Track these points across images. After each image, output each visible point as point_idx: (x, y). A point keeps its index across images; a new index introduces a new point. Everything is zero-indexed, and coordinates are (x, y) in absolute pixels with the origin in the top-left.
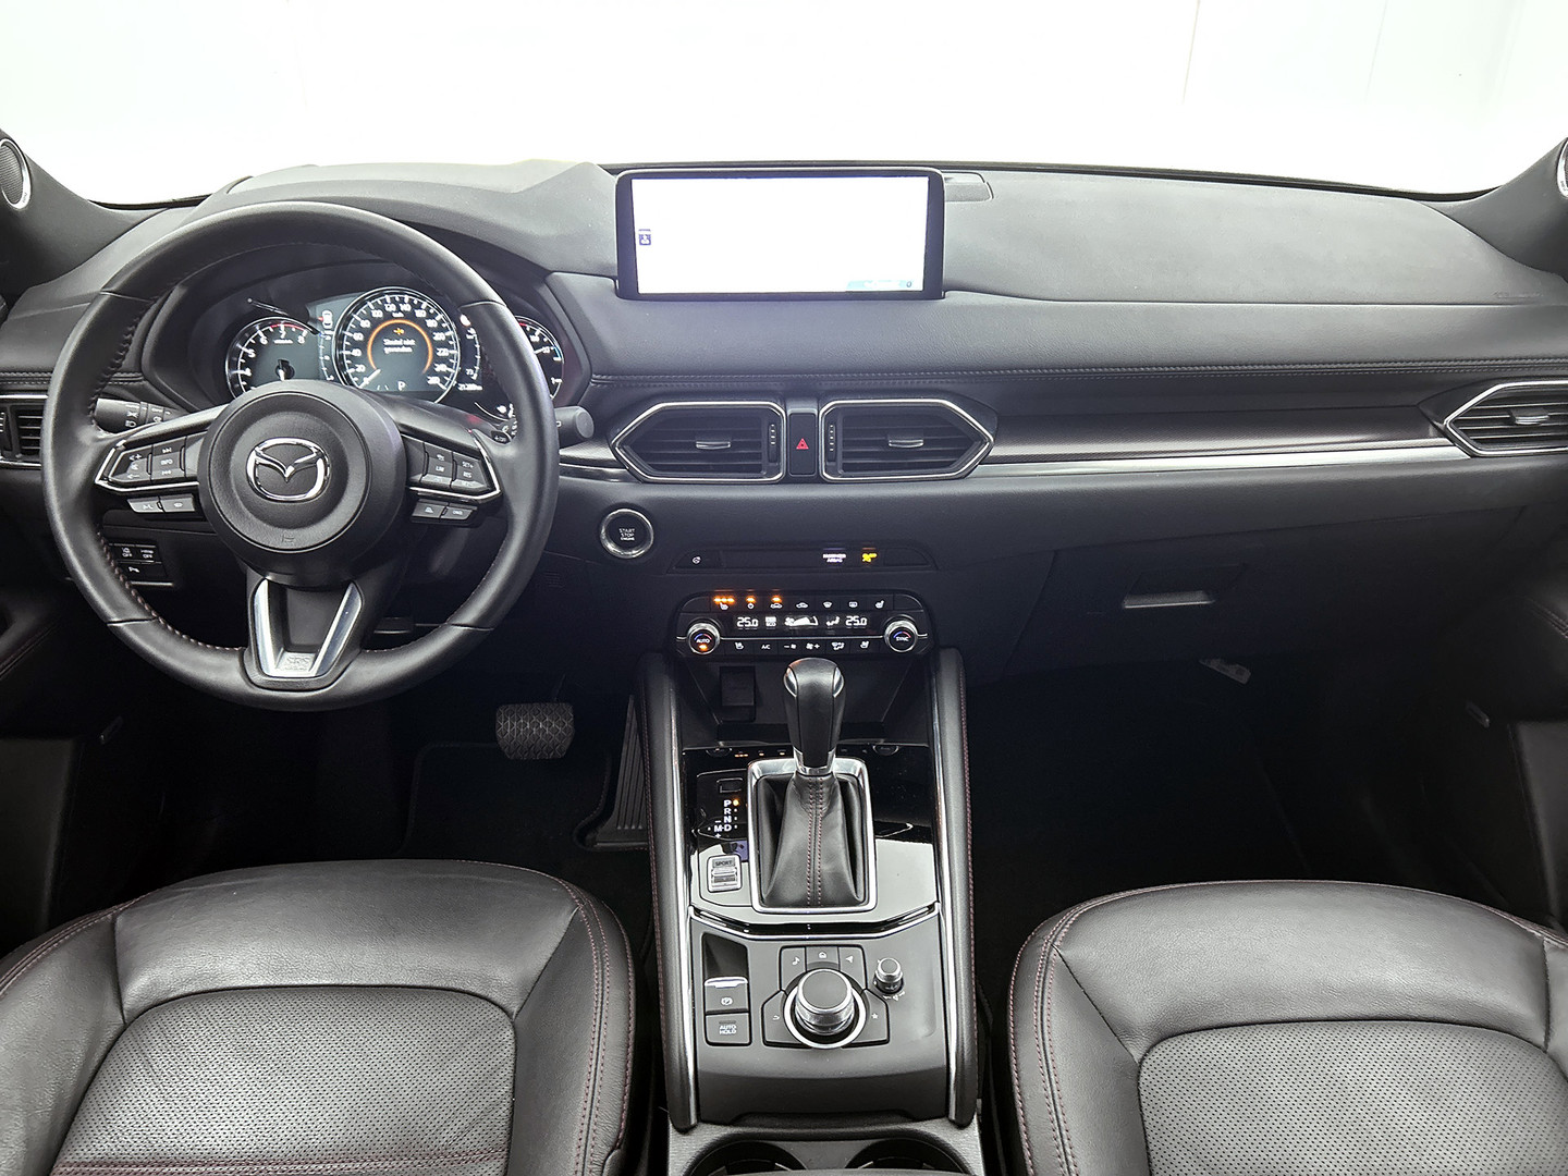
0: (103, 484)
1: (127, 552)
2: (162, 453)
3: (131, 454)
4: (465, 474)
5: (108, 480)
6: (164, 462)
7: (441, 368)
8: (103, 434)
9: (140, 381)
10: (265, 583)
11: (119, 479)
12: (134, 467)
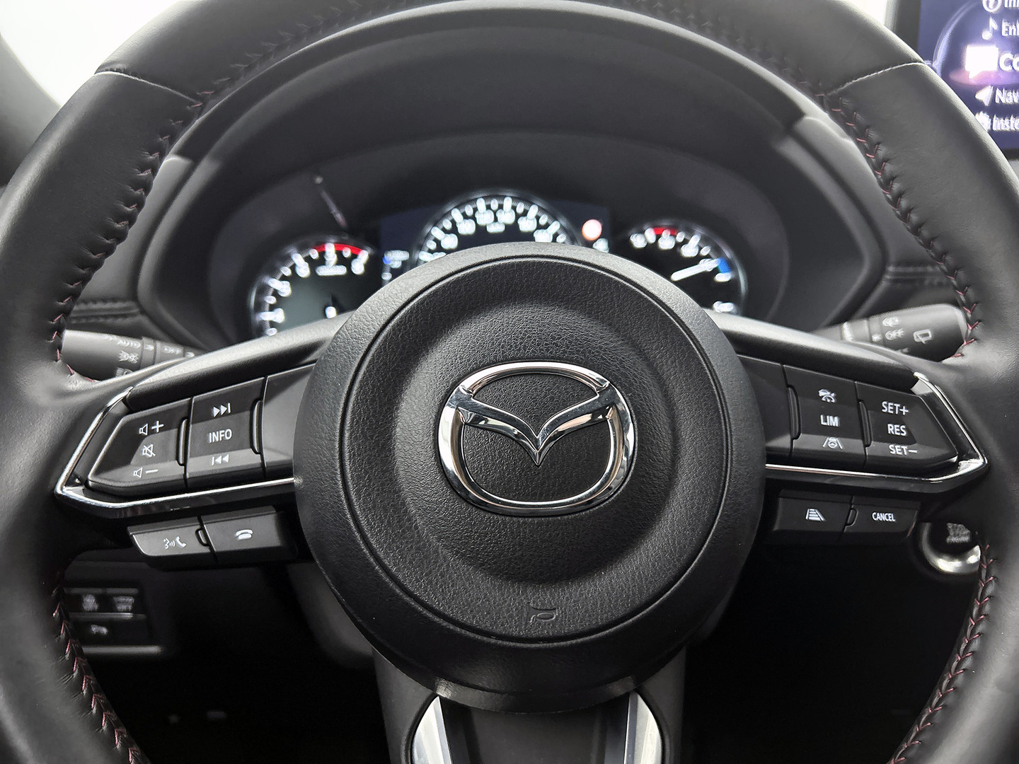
0: (75, 493)
1: (90, 603)
2: (210, 417)
3: (140, 422)
4: (892, 429)
5: (84, 482)
6: (214, 437)
8: (76, 383)
9: (134, 316)
10: (435, 708)
11: (108, 480)
12: (147, 450)
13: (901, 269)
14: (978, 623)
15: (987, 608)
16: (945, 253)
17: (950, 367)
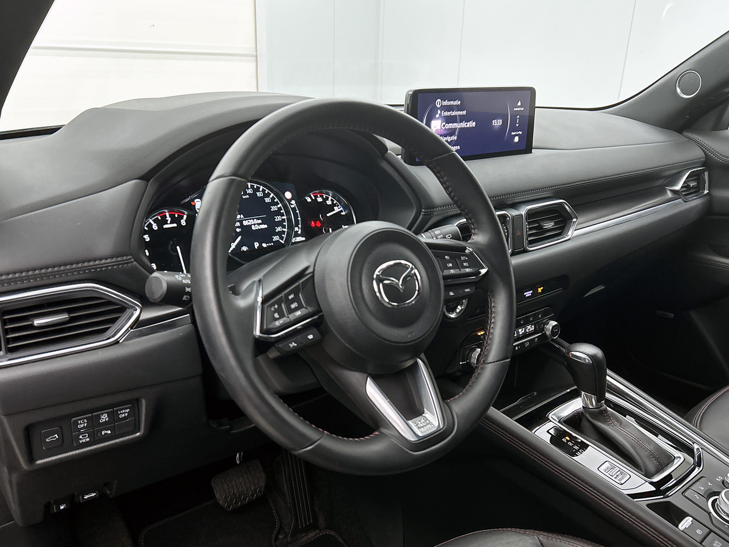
0: (262, 334)
2: (289, 299)
3: (271, 306)
4: (465, 264)
6: (292, 307)
7: (279, 229)
9: (132, 262)
13: (426, 210)
14: (492, 314)
15: (493, 310)
16: (469, 213)
17: (469, 243)
